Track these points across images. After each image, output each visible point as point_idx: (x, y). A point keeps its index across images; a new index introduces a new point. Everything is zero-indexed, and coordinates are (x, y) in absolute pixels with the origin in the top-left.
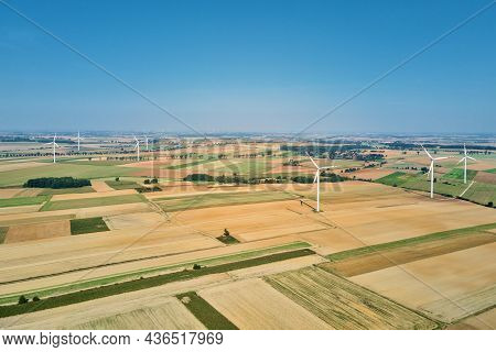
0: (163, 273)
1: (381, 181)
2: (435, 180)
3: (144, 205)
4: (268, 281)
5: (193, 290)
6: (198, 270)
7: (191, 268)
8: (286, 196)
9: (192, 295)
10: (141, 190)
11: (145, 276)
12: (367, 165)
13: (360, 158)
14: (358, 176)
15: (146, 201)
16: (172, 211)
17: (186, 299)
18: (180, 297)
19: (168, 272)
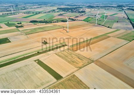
0: (29, 55)
1: (84, 20)
2: (97, 20)
3: (19, 32)
4: (56, 54)
5: (38, 59)
6: (39, 53)
7: (37, 52)
8: (60, 27)
9: (38, 60)
10: (17, 27)
11: (25, 56)
12: (81, 14)
13: (79, 12)
14: (78, 19)
15: (20, 31)
16: (28, 34)
17: (37, 61)
18: (35, 61)
19: (31, 54)
